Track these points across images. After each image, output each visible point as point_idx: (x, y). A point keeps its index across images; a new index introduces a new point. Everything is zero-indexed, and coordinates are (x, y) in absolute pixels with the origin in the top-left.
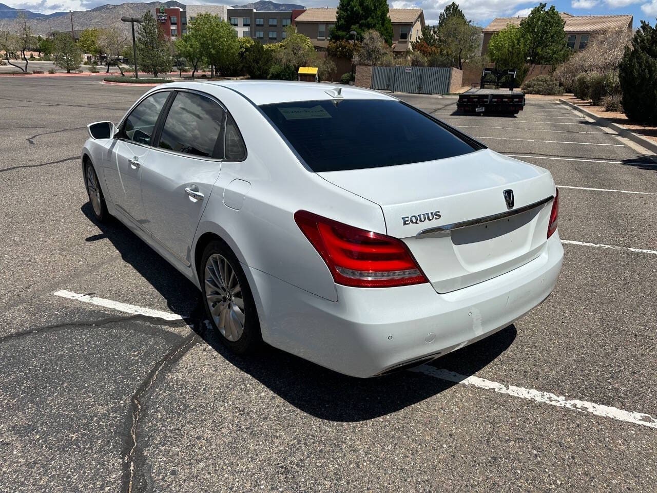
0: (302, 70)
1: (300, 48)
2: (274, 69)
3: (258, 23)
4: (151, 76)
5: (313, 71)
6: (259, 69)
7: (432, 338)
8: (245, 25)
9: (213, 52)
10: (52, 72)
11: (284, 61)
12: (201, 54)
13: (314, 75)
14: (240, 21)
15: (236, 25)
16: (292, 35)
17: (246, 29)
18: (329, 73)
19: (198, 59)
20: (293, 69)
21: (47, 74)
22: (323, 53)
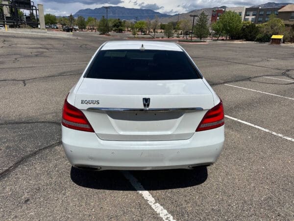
0: (274, 37)
1: (275, 25)
2: (258, 37)
3: (261, 14)
4: (198, 39)
5: (281, 37)
6: (251, 36)
7: (92, 158)
8: (253, 15)
9: (229, 28)
10: (162, 38)
11: (265, 32)
12: (223, 30)
13: (280, 39)
14: (251, 13)
15: (249, 15)
16: (273, 19)
17: (254, 17)
18: (291, 38)
19: (222, 31)
20: (269, 36)
21: (161, 39)
22: (290, 28)
